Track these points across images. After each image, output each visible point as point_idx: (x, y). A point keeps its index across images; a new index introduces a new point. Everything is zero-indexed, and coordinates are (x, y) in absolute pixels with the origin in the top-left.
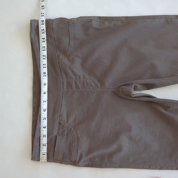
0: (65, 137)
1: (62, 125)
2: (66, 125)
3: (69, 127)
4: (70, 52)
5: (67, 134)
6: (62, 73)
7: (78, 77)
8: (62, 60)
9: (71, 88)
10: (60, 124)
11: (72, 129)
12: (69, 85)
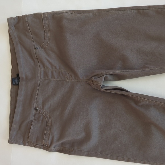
0: (40, 122)
1: (38, 111)
2: (42, 111)
3: (44, 114)
4: (46, 44)
5: (42, 120)
6: (40, 63)
7: (54, 68)
8: (38, 51)
9: (48, 77)
10: (36, 109)
11: (47, 115)
12: (46, 74)
